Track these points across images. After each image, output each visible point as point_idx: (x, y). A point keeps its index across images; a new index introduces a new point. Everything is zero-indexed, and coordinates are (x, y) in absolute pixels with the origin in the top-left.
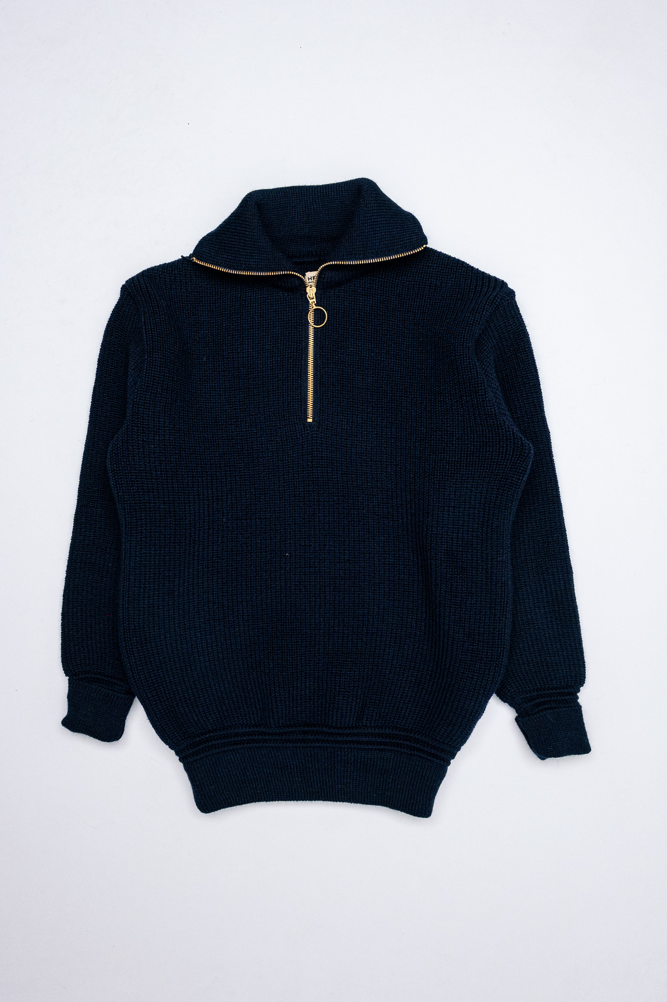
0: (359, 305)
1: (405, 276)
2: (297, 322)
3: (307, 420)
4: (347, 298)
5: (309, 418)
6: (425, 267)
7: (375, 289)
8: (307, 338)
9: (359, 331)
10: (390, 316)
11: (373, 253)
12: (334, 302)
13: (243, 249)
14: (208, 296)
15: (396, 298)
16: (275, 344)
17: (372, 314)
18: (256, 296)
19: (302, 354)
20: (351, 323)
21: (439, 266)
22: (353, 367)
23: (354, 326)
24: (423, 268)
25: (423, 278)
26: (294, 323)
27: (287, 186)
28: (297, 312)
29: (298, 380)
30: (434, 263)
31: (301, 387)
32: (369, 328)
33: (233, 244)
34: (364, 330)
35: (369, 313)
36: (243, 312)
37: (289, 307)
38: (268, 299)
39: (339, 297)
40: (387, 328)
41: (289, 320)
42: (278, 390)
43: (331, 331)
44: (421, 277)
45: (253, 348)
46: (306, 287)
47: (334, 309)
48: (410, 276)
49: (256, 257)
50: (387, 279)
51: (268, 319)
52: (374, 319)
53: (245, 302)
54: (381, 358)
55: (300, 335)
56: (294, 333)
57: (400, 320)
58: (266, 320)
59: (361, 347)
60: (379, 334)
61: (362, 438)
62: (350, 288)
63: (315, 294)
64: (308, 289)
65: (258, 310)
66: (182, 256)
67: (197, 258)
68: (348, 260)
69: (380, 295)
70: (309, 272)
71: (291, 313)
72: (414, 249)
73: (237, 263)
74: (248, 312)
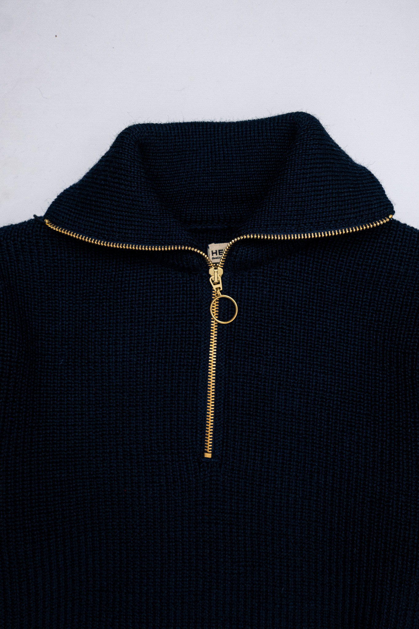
0: (284, 294)
1: (352, 256)
2: (194, 316)
3: (204, 455)
4: (266, 284)
5: (207, 452)
6: (383, 245)
7: (308, 273)
8: (208, 338)
9: (282, 332)
10: (327, 311)
11: (312, 223)
12: (249, 289)
13: (116, 210)
14: (70, 273)
15: (337, 286)
16: (163, 345)
17: (301, 307)
18: (137, 276)
19: (200, 360)
20: (272, 320)
21: (405, 246)
22: (272, 383)
23: (275, 324)
24: (380, 247)
25: (380, 261)
26: (190, 316)
27: (187, 120)
28: (194, 301)
29: (193, 397)
30: (398, 241)
31: (197, 407)
32: (297, 327)
33: (103, 203)
34: (289, 330)
35: (298, 306)
36: (117, 299)
37: (183, 294)
38: (154, 281)
39: (256, 282)
40: (323, 328)
41: (183, 312)
42: (164, 410)
43: (243, 329)
44: (376, 259)
45: (131, 350)
46: (208, 268)
47: (248, 299)
48: (360, 258)
49: (136, 223)
50: (326, 260)
51: (154, 310)
52: (305, 315)
53: (121, 285)
54: (313, 371)
55: (198, 333)
56: (189, 330)
57: (341, 318)
58: (150, 311)
59: (285, 353)
60: (311, 336)
61: (282, 484)
62: (271, 271)
63: (222, 278)
64: (211, 271)
65: (139, 296)
66: (35, 216)
67: (52, 222)
68: (274, 233)
69: (315, 282)
70: (213, 244)
71: (187, 302)
72: (375, 220)
73: (107, 231)
74: (125, 298)
